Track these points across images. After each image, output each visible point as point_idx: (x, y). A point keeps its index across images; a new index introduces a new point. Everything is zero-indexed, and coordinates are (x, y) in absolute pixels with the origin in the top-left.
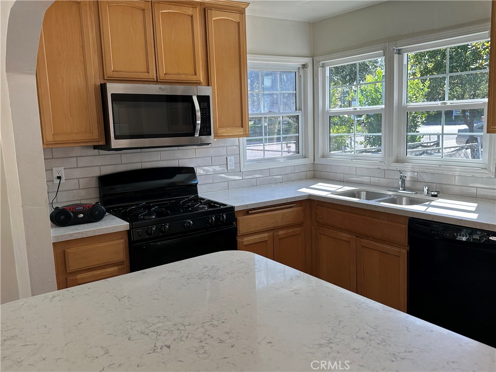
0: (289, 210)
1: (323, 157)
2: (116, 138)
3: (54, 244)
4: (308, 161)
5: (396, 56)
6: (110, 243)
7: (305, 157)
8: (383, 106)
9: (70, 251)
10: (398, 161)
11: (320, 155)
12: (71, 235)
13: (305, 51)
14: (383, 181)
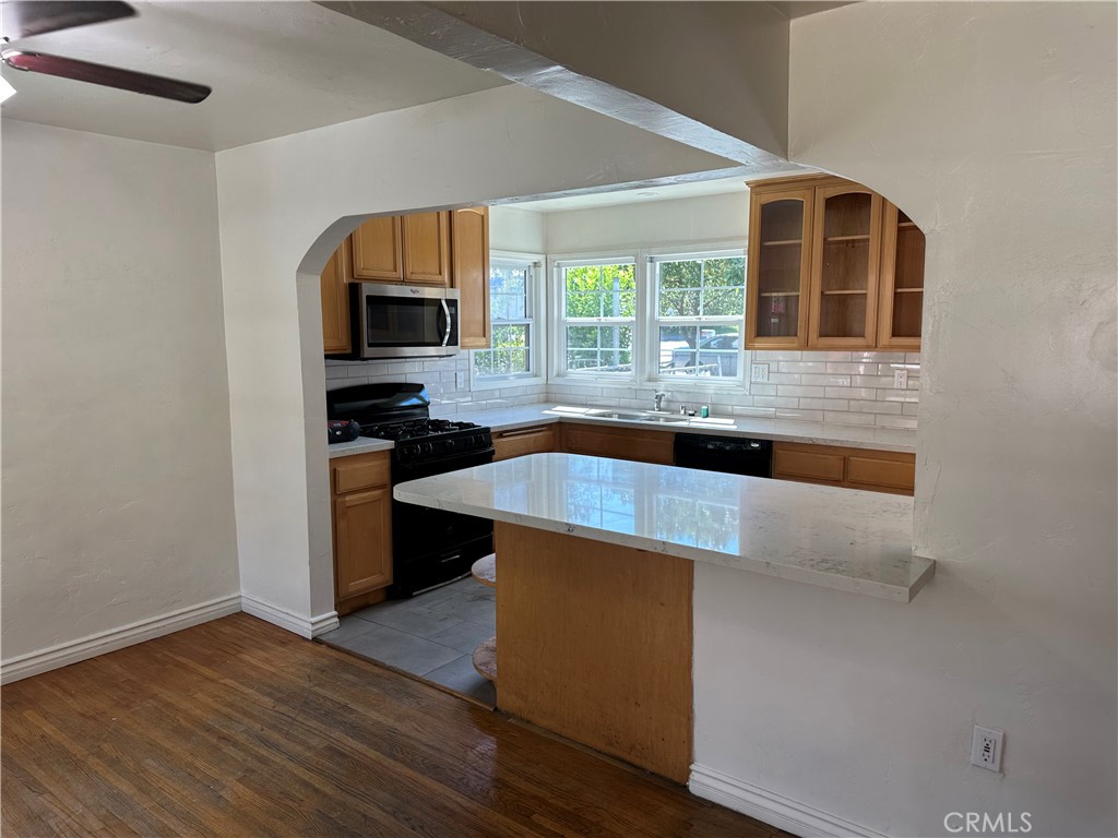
0: (541, 434)
1: (558, 375)
2: (370, 345)
3: (330, 460)
4: (541, 380)
5: (649, 264)
6: (368, 464)
7: (536, 376)
8: (634, 319)
9: (341, 469)
10: (650, 380)
11: (555, 374)
12: (343, 451)
13: (538, 247)
14: (634, 403)
